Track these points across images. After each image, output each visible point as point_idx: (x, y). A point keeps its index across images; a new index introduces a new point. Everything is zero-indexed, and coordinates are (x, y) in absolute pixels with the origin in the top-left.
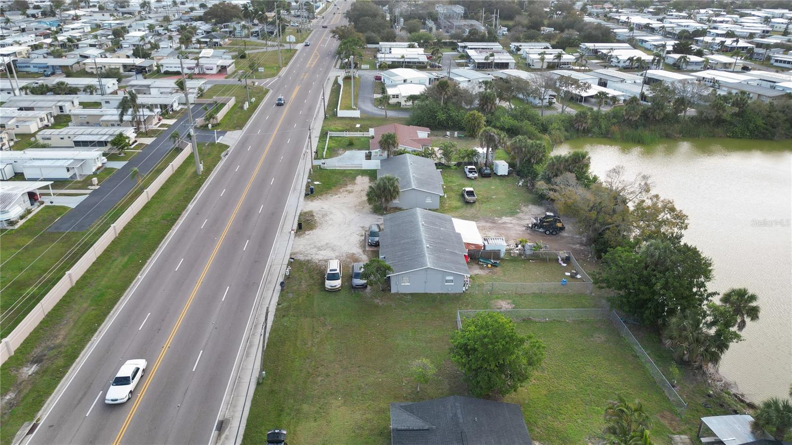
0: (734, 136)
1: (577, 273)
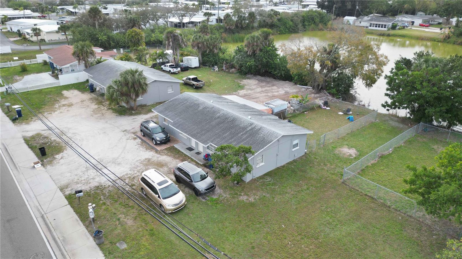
0: (282, 33)
1: (349, 110)
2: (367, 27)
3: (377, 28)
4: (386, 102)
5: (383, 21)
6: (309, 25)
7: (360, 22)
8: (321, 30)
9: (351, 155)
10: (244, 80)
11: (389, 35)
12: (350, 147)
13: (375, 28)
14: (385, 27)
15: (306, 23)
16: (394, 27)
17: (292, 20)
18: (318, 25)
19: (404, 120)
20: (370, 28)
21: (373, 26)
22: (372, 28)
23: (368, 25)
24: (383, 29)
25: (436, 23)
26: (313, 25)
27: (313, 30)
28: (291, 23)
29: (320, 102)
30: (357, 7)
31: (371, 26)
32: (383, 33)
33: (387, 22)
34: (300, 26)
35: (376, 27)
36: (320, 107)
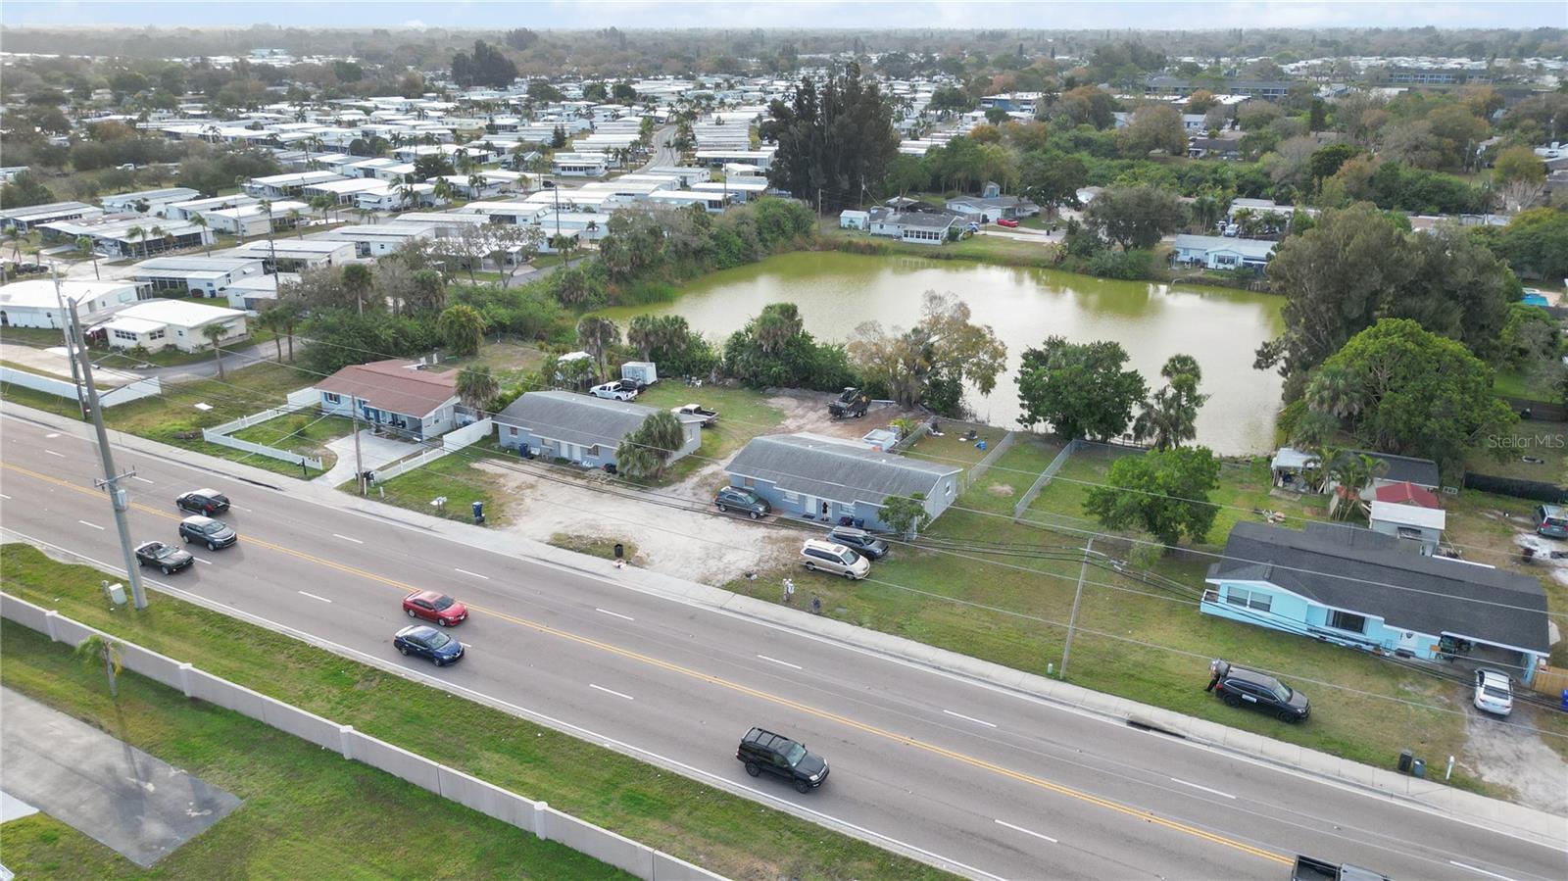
0: (722, 266)
1: (973, 434)
2: (899, 238)
3: (921, 240)
4: (1022, 416)
5: (929, 224)
6: (774, 240)
7: (882, 227)
8: (801, 249)
9: (1007, 493)
10: (772, 400)
11: (948, 257)
12: (1003, 483)
13: (915, 240)
14: (936, 238)
15: (767, 236)
16: (953, 236)
17: (739, 235)
18: (790, 238)
19: (1047, 438)
20: (905, 239)
21: (912, 236)
22: (909, 239)
23: (901, 231)
24: (933, 241)
25: (1028, 214)
26: (781, 239)
27: (784, 251)
28: (739, 241)
29: (927, 426)
30: (864, 187)
31: (906, 236)
32: (936, 251)
33: (937, 225)
34: (759, 247)
35: (918, 237)
36: (928, 433)
